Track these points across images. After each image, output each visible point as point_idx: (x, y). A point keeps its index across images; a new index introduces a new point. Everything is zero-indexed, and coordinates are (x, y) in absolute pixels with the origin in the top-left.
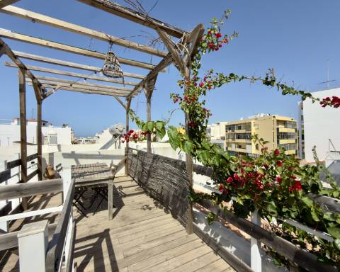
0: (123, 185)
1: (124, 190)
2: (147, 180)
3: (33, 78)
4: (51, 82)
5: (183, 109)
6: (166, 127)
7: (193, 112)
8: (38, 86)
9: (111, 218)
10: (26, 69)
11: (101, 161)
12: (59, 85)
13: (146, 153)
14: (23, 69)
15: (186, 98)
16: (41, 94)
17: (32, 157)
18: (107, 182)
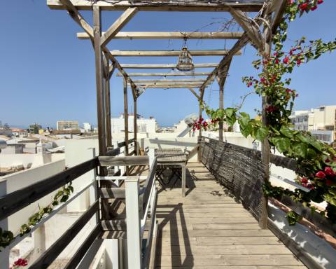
0: (196, 170)
1: (196, 175)
2: (218, 167)
3: (131, 82)
4: (142, 84)
5: (257, 93)
6: (237, 113)
7: (272, 95)
8: (134, 87)
9: (184, 195)
10: (127, 76)
11: (177, 147)
12: (147, 84)
13: (218, 141)
14: (126, 76)
15: (263, 80)
16: (136, 94)
17: (131, 141)
18: (181, 164)
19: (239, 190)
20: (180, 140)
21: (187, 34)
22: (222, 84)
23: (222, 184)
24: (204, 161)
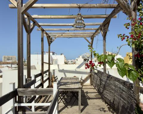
0: (89, 91)
1: (89, 95)
3: (47, 34)
4: (54, 35)
5: (129, 45)
7: (139, 46)
8: (49, 37)
9: (80, 112)
10: (44, 30)
12: (57, 35)
13: (103, 73)
14: (43, 30)
15: (132, 36)
16: (50, 41)
17: (46, 72)
19: (118, 109)
20: (78, 70)
21: (81, 5)
22: (104, 36)
23: (106, 103)
24: (94, 85)
